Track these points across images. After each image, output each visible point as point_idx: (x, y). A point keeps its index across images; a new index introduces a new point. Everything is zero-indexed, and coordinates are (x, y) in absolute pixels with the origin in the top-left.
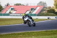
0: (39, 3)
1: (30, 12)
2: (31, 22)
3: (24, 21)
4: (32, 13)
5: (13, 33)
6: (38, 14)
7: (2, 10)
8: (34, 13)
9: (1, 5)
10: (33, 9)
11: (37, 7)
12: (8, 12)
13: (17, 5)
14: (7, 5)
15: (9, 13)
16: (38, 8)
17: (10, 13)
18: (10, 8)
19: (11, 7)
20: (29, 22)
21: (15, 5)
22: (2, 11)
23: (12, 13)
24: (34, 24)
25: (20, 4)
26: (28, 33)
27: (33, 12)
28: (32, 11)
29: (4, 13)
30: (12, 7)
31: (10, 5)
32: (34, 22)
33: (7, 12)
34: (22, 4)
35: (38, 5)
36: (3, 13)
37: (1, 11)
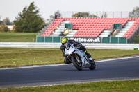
0: (134, 11)
1: (111, 34)
2: (83, 59)
3: (65, 56)
4: (117, 36)
5: (69, 83)
6: (131, 38)
7: (43, 27)
8: (121, 36)
9: (41, 17)
10: (118, 25)
11: (129, 21)
12: (57, 33)
13: (80, 15)
14: (56, 17)
15: (60, 35)
16: (131, 24)
17: (62, 34)
18: (63, 24)
19: (64, 21)
20: (77, 58)
21: (74, 16)
22: (43, 29)
23: (67, 36)
24: (92, 63)
25: (87, 14)
26: (105, 83)
27: (118, 32)
28: (115, 32)
29: (47, 35)
30: (68, 22)
31: (63, 16)
32: (91, 59)
33: (55, 33)
34: (90, 13)
35: (132, 15)
36: (45, 35)
37: (41, 29)
